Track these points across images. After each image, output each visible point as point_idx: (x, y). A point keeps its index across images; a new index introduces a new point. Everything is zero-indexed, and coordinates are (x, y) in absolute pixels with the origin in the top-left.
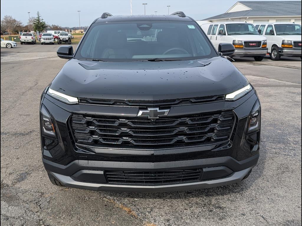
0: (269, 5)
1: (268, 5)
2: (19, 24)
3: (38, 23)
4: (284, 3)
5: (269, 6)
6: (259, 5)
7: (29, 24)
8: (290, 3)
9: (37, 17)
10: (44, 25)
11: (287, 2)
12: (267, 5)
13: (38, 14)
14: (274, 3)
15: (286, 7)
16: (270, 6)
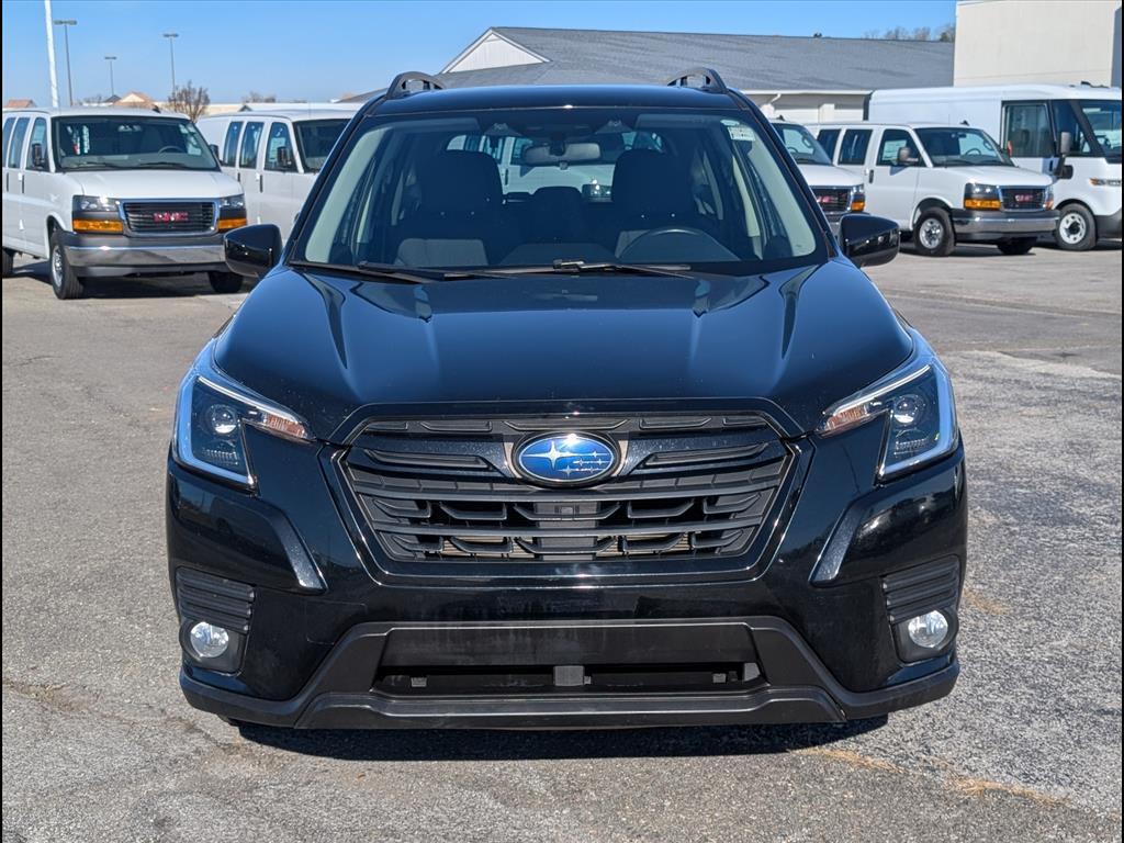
0: (610, 44)
1: (608, 46)
4: (666, 40)
5: (613, 50)
6: (574, 45)
8: (687, 39)
11: (674, 37)
12: (604, 45)
14: (627, 38)
15: (674, 57)
16: (617, 51)
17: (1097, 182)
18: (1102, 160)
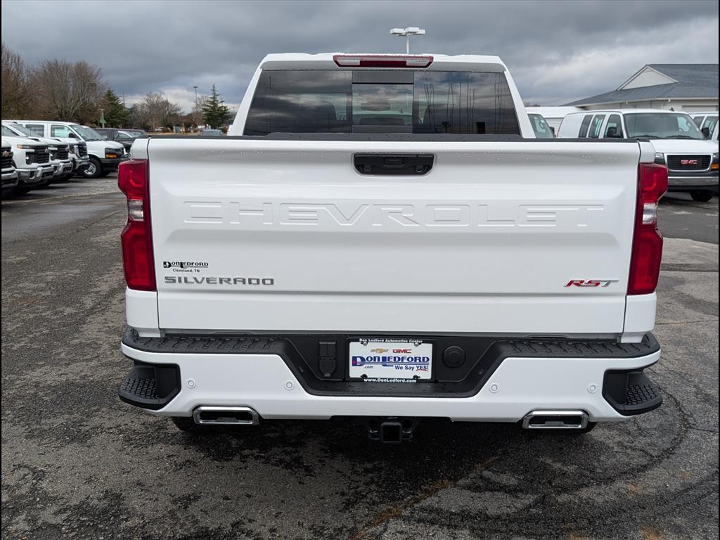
2: (176, 110)
3: (213, 108)
7: (196, 110)
9: (212, 96)
10: (224, 113)
13: (214, 90)
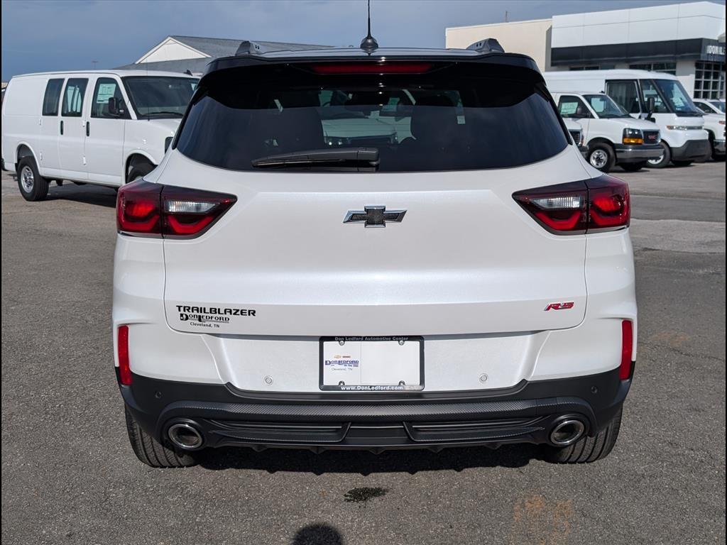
17: (671, 128)
18: (674, 115)
